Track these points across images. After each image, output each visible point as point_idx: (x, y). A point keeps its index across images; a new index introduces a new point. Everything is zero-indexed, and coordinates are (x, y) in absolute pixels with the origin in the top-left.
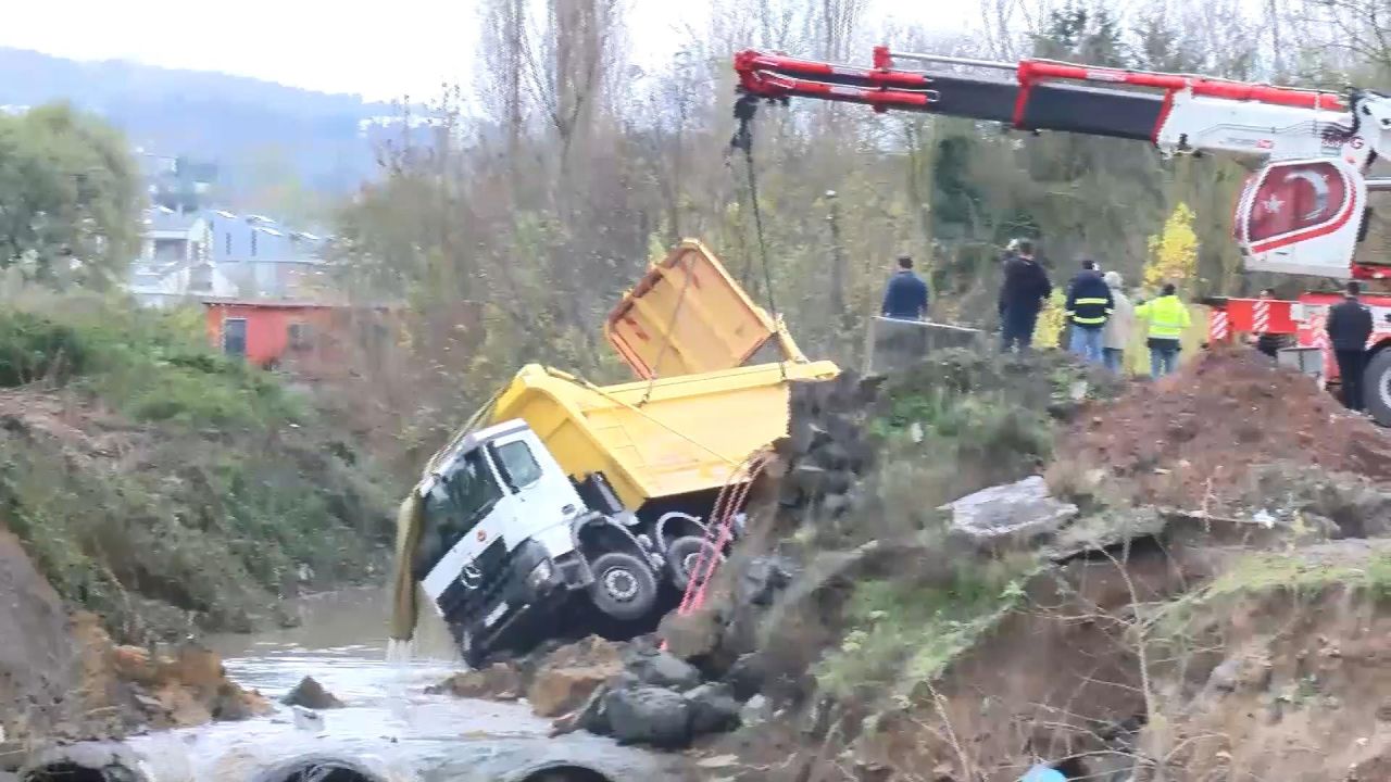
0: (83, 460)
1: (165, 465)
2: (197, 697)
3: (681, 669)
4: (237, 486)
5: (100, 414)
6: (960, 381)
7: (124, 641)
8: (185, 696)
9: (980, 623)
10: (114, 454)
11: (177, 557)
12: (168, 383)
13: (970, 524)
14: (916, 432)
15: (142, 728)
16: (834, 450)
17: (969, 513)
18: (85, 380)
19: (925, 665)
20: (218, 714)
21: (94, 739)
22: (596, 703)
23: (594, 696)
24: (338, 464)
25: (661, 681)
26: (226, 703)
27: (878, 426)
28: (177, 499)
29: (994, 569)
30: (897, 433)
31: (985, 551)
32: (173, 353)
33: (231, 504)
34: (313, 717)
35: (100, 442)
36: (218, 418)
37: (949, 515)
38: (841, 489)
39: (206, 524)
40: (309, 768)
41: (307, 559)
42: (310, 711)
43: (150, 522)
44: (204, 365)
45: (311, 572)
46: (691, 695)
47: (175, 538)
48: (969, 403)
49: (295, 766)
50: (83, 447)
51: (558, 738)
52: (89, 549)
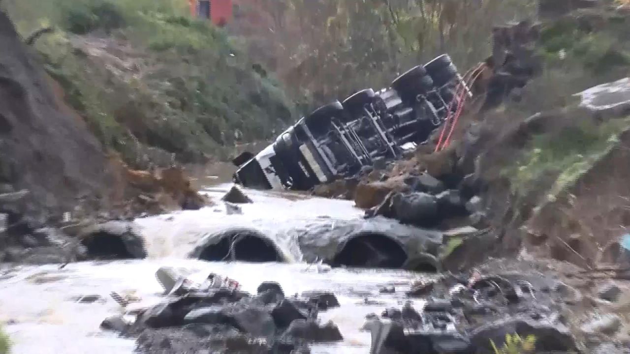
0: (117, 72)
1: (162, 75)
2: (174, 198)
3: (433, 182)
4: (202, 86)
5: (128, 48)
6: (586, 26)
7: (138, 168)
8: (168, 196)
9: (596, 156)
10: (135, 69)
11: (167, 124)
12: (164, 32)
13: (590, 103)
14: (562, 54)
15: (144, 214)
16: (518, 64)
17: (589, 97)
18: (121, 31)
19: (565, 179)
20: (185, 206)
21: (118, 219)
22: (388, 201)
23: (387, 197)
24: (257, 76)
25: (423, 188)
26: (190, 200)
27: (541, 51)
28: (168, 93)
29: (603, 128)
30: (551, 55)
31: (599, 117)
32: (168, 16)
33: (197, 96)
34: (236, 208)
35: (127, 64)
36: (191, 50)
37: (579, 99)
38: (521, 84)
39: (184, 106)
40: (233, 235)
41: (239, 126)
42: (235, 205)
43: (153, 105)
44: (184, 22)
45: (241, 133)
46: (439, 196)
47: (166, 114)
48: (590, 38)
49: (226, 233)
50: (117, 66)
51: (368, 220)
52: (120, 119)
